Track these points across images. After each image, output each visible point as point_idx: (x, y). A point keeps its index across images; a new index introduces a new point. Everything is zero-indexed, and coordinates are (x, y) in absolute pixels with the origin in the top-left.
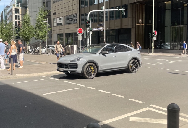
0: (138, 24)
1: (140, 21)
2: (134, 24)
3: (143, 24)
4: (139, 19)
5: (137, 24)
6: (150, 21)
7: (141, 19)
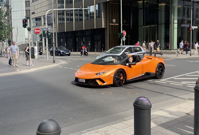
0: (112, 24)
1: (114, 21)
2: (108, 24)
3: (117, 23)
4: (113, 19)
5: (110, 24)
6: (125, 21)
7: (115, 19)
